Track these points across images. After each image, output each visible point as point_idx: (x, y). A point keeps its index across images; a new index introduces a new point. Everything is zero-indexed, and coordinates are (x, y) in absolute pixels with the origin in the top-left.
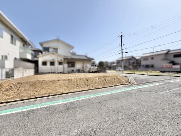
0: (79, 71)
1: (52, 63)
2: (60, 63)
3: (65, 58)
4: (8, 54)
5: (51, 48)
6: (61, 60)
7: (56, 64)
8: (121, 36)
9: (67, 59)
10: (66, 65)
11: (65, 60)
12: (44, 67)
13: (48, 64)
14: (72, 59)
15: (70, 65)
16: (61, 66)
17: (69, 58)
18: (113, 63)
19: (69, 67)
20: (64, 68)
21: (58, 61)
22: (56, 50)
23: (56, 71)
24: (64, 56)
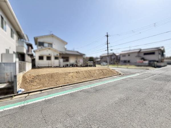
0: (73, 65)
1: (49, 58)
2: (56, 58)
3: (61, 53)
4: (10, 48)
5: (46, 43)
6: (57, 55)
7: (53, 58)
8: (107, 36)
9: (62, 54)
10: (61, 60)
11: (61, 55)
12: (41, 61)
13: (45, 58)
14: (66, 54)
15: (65, 60)
16: (57, 61)
17: (64, 53)
18: (97, 58)
19: (64, 61)
20: (60, 62)
21: (54, 56)
22: (51, 45)
23: (53, 66)
24: (60, 51)
